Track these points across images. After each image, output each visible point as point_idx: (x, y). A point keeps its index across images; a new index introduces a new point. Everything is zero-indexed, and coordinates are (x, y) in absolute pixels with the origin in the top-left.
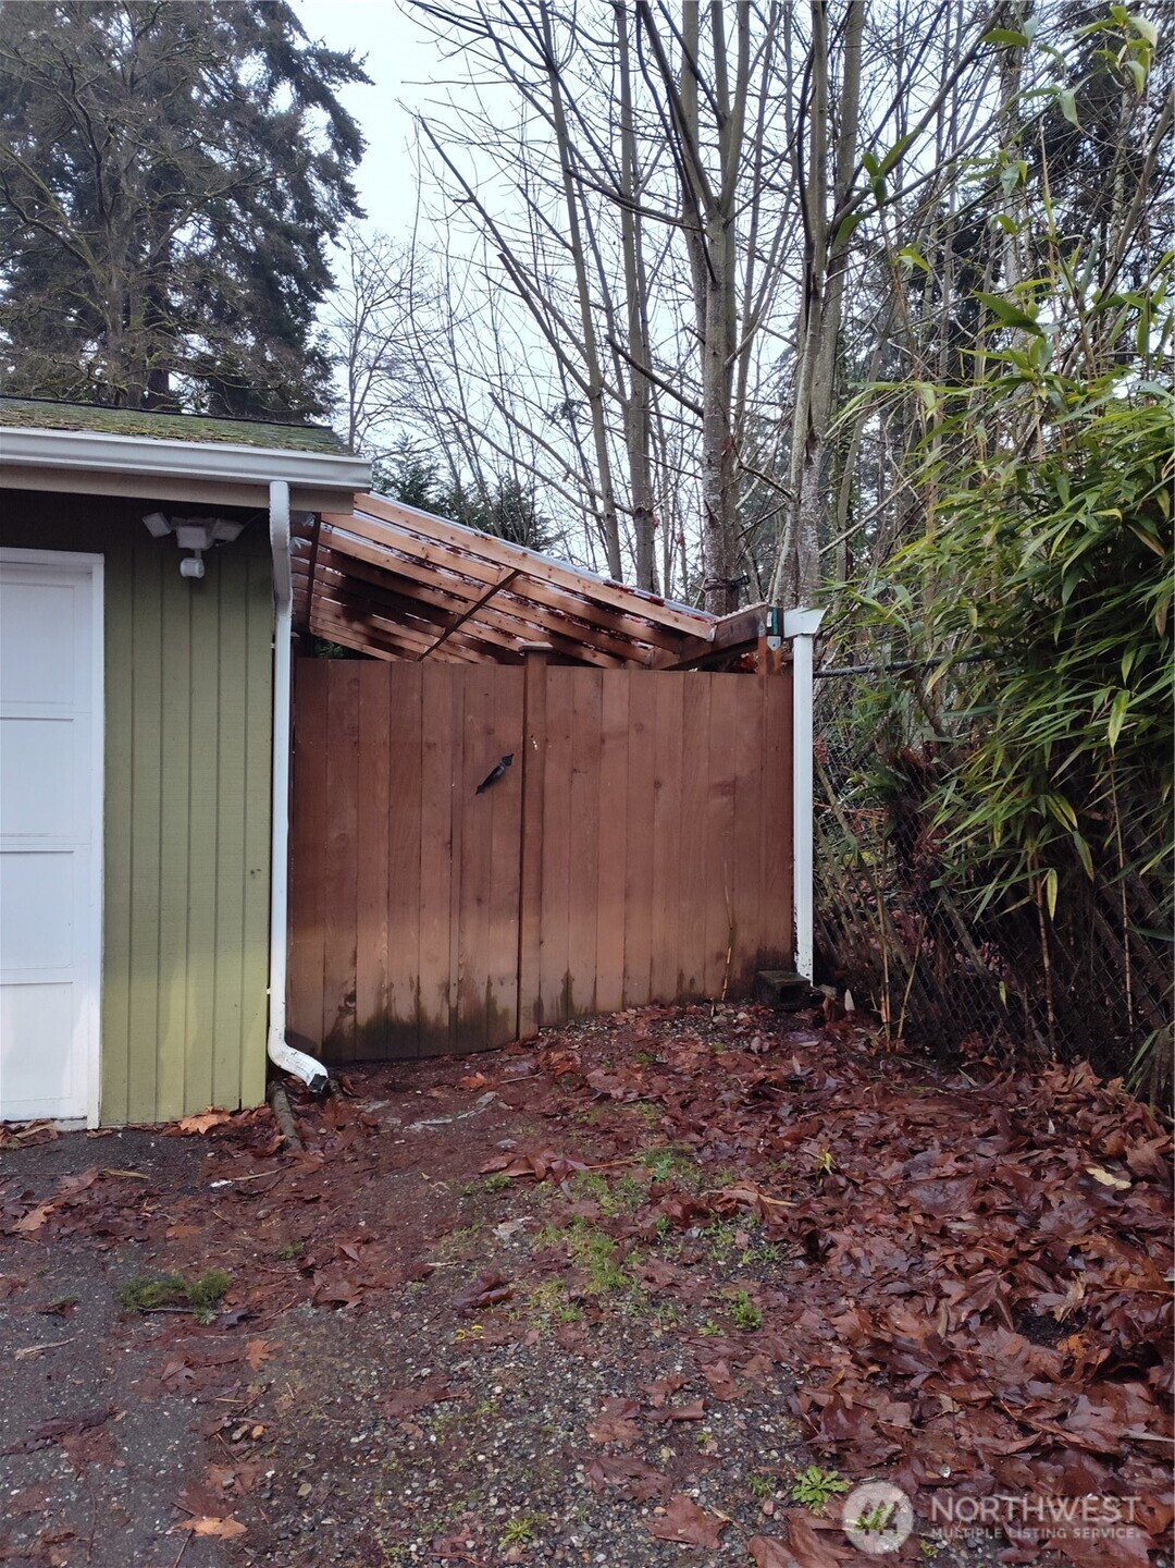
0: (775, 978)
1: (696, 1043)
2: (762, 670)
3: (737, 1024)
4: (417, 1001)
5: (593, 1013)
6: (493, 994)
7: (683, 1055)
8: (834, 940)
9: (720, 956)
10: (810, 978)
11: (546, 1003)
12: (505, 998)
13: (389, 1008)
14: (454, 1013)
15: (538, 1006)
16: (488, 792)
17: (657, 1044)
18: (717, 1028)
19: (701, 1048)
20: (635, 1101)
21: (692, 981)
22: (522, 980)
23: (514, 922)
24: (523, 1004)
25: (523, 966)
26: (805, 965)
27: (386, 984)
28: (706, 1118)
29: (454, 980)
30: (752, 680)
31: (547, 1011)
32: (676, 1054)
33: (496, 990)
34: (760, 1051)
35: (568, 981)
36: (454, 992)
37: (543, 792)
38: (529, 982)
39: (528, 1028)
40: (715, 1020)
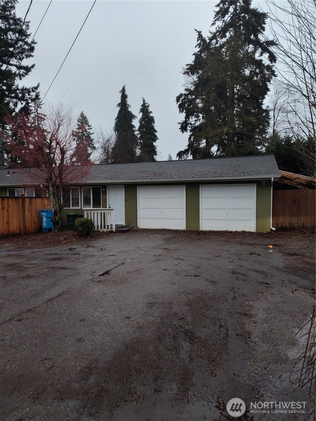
4: (286, 225)
6: (294, 225)
11: (301, 226)
12: (296, 225)
13: (282, 225)
16: (294, 203)
22: (298, 223)
24: (298, 226)
35: (304, 224)
36: (290, 224)
37: (300, 203)
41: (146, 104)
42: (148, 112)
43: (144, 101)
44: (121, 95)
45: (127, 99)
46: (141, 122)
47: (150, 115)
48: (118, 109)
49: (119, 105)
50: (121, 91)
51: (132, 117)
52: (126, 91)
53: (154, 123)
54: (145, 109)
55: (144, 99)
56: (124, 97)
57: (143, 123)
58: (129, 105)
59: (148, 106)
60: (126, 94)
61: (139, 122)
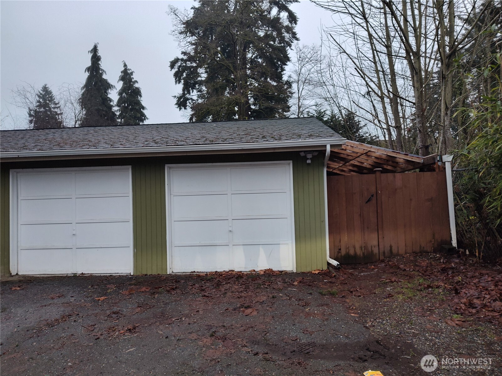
0: (447, 247)
1: (426, 261)
2: (437, 170)
3: (436, 258)
4: (355, 251)
5: (398, 255)
6: (373, 249)
7: (423, 263)
8: (463, 237)
9: (431, 241)
10: (456, 247)
11: (386, 252)
12: (376, 250)
13: (349, 252)
14: (364, 254)
15: (384, 253)
16: (368, 203)
17: (416, 261)
18: (431, 258)
19: (427, 262)
20: (413, 271)
21: (424, 248)
22: (380, 246)
23: (376, 233)
24: (380, 252)
25: (380, 243)
26: (454, 243)
27: (347, 247)
28: (430, 274)
29: (363, 246)
30: (434, 173)
31: (386, 254)
32: (421, 263)
33: (373, 248)
34: (443, 262)
35: (391, 247)
36: (363, 249)
37: (382, 203)
38: (381, 247)
39: (382, 258)
40: (431, 256)
41: (129, 70)
42: (132, 82)
43: (125, 65)
44: (91, 55)
45: (100, 63)
46: (120, 94)
47: (134, 86)
48: (87, 74)
49: (88, 69)
50: (92, 50)
51: (107, 86)
52: (99, 52)
53: (141, 96)
54: (126, 76)
55: (125, 63)
56: (96, 59)
57: (124, 96)
58: (103, 70)
59: (132, 73)
60: (98, 55)
61: (117, 94)
